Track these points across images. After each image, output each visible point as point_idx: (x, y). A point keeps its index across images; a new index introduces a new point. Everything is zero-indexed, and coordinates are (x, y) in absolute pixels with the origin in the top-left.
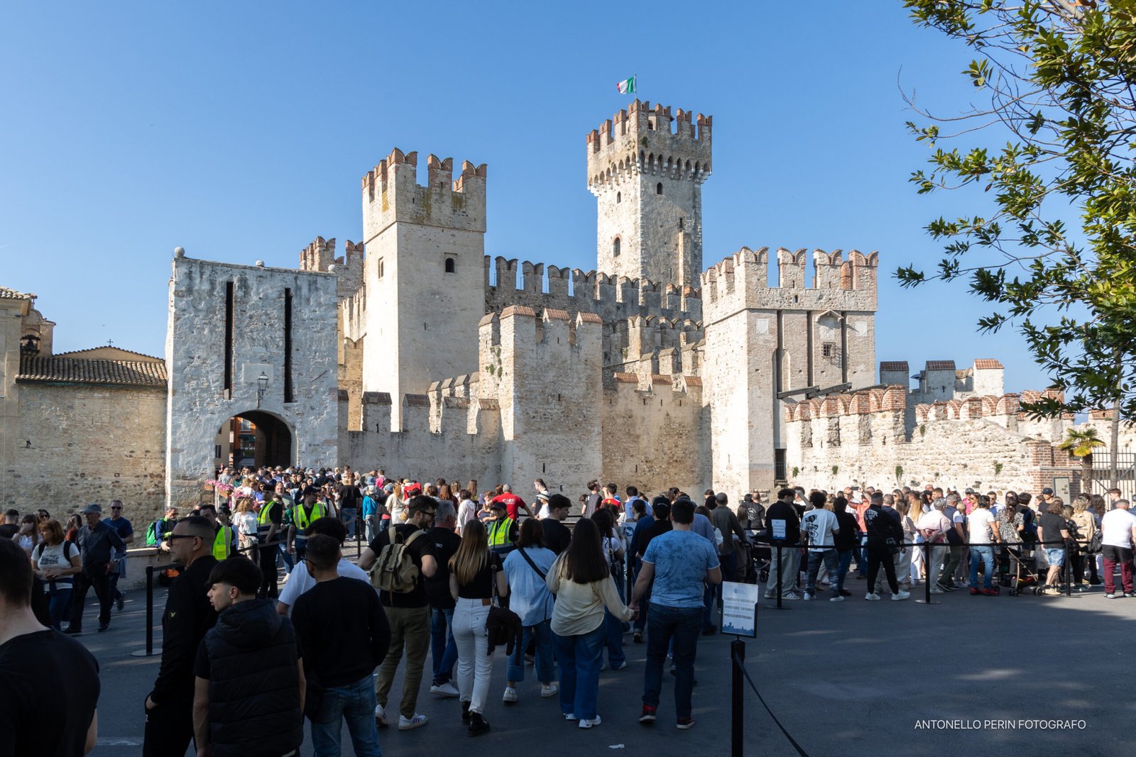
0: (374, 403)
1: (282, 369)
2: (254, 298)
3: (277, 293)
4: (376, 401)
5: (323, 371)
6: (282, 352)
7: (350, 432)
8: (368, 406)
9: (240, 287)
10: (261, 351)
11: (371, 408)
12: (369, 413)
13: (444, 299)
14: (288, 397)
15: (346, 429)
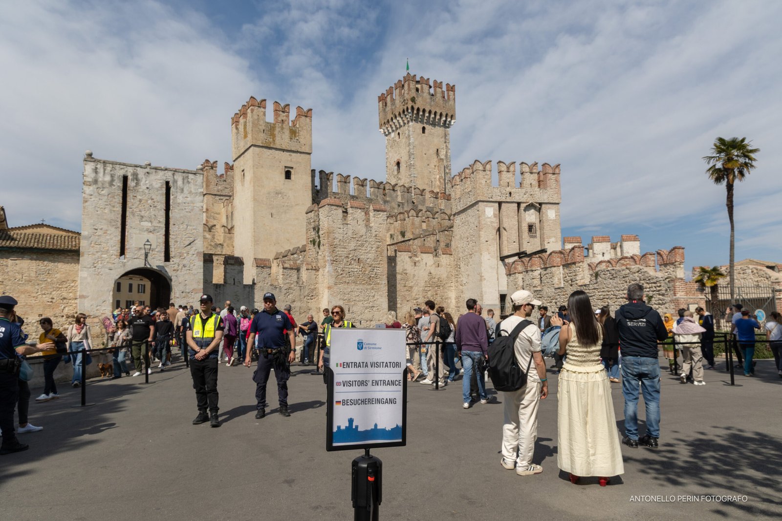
0: (231, 264)
1: (163, 239)
2: (143, 187)
3: (159, 185)
4: (233, 263)
5: (192, 239)
6: (163, 225)
7: (214, 284)
8: (227, 266)
9: (132, 180)
10: (146, 224)
11: (229, 267)
12: (228, 271)
13: (285, 197)
14: (167, 258)
15: (212, 282)
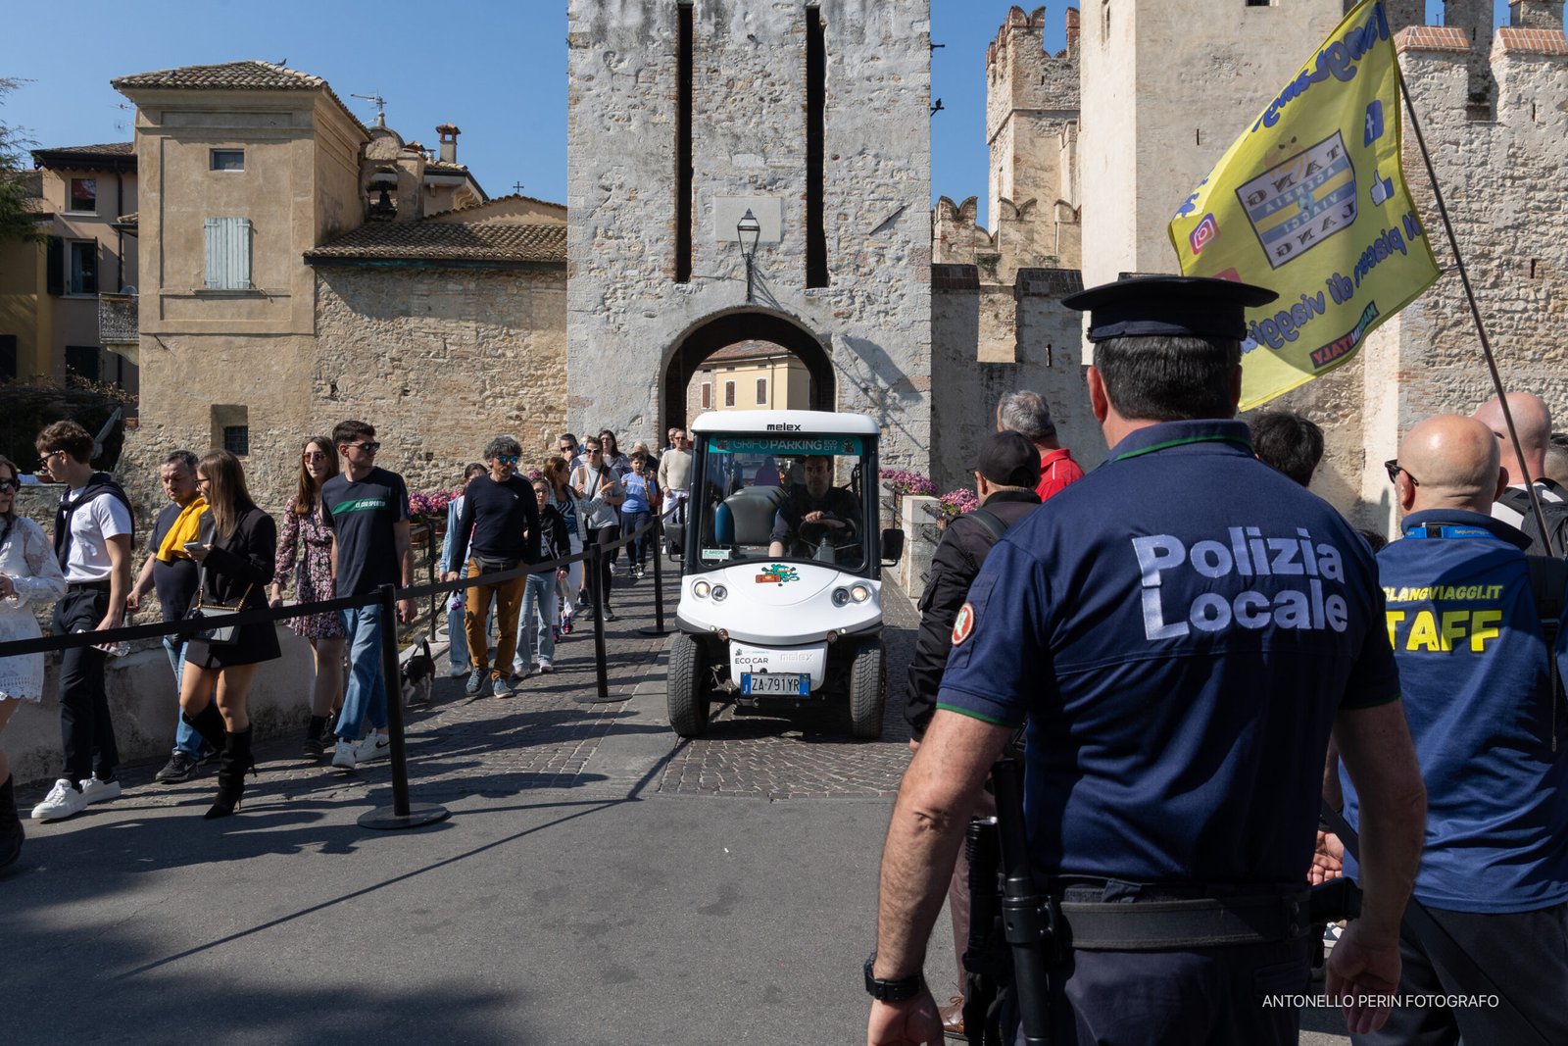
0: (1039, 295)
1: (799, 211)
2: (736, 36)
3: (787, 23)
4: (1046, 290)
5: (893, 206)
6: (800, 163)
7: (983, 364)
8: (1026, 302)
9: (706, 15)
10: (750, 163)
11: (1034, 306)
12: (1027, 319)
13: (1244, 71)
14: (817, 274)
15: (975, 357)
